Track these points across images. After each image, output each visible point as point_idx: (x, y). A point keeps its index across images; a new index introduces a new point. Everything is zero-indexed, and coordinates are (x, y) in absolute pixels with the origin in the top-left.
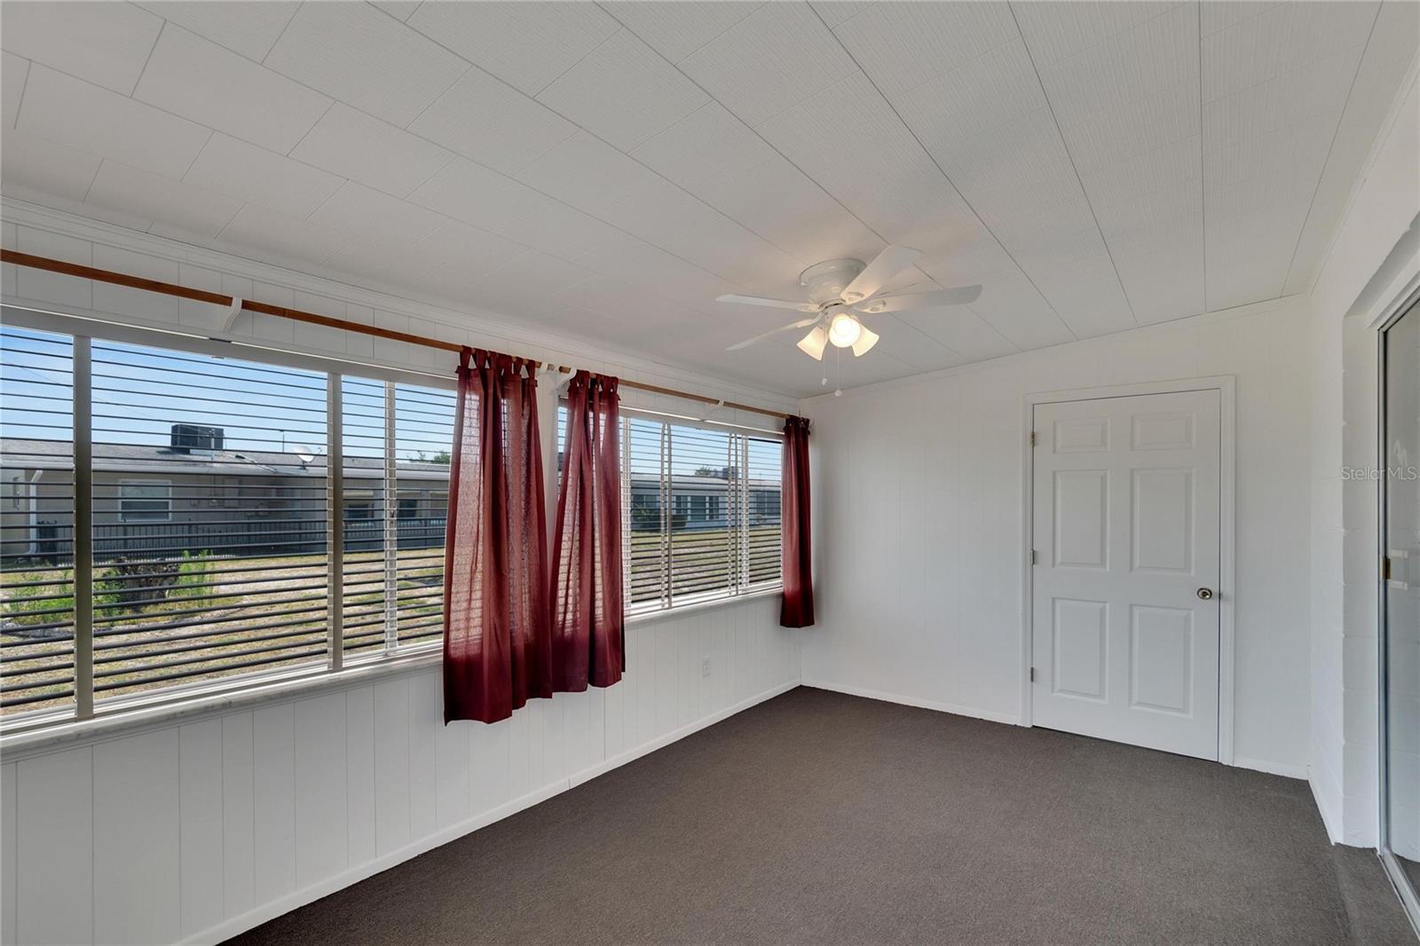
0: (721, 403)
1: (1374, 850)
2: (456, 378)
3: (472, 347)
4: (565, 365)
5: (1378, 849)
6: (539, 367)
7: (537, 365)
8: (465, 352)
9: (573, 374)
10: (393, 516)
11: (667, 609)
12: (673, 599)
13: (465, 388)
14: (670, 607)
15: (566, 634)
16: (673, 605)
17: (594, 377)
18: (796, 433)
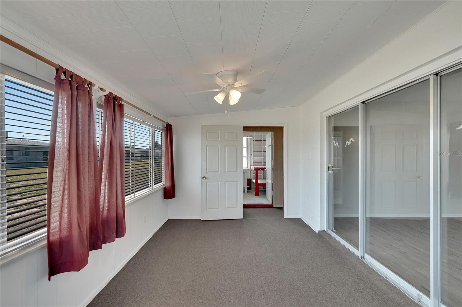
0: (152, 116)
1: (325, 230)
2: (54, 82)
3: (64, 67)
4: (104, 88)
5: (326, 230)
6: (93, 86)
7: (93, 85)
8: (59, 69)
9: (107, 93)
10: (3, 161)
11: (134, 198)
12: (136, 193)
13: (59, 89)
14: (135, 197)
15: (104, 216)
16: (136, 196)
17: (114, 96)
18: (168, 129)
